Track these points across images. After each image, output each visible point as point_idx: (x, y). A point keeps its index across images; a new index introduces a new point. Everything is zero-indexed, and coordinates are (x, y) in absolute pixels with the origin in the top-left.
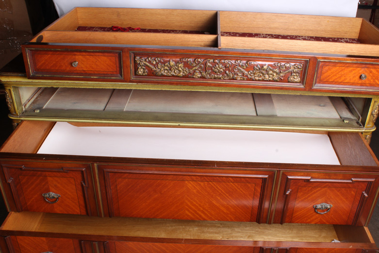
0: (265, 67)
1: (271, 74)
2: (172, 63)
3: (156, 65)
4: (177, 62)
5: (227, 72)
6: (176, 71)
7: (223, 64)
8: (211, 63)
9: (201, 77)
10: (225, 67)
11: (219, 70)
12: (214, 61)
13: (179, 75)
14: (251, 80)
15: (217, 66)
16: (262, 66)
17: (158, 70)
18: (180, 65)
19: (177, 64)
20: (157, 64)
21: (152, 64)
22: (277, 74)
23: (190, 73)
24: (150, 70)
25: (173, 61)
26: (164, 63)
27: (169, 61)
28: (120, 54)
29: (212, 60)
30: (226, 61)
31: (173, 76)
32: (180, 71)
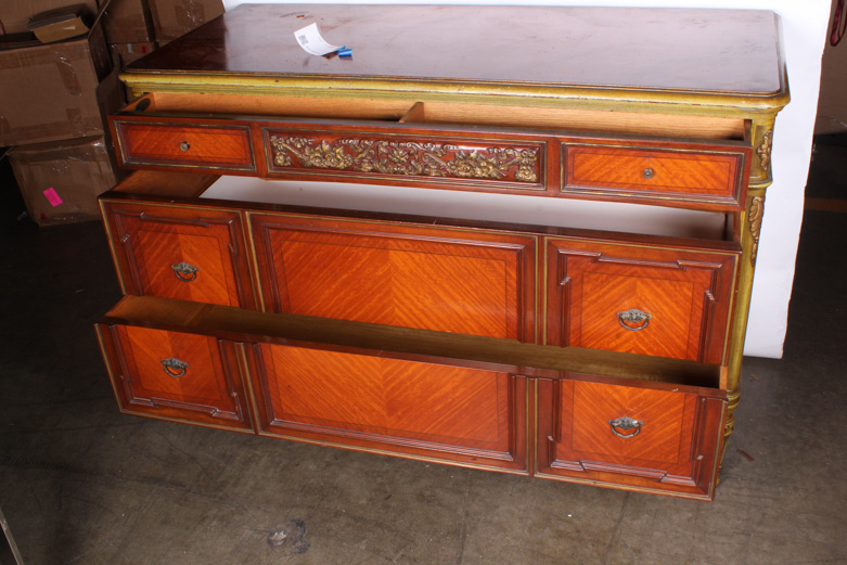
0: (473, 155)
1: (485, 167)
2: (326, 147)
3: (301, 150)
4: (333, 146)
5: (413, 162)
6: (332, 161)
7: (405, 149)
8: (386, 147)
9: (373, 171)
10: (409, 154)
11: (399, 160)
12: (389, 144)
13: (338, 166)
14: (453, 175)
15: (395, 152)
16: (468, 153)
17: (306, 158)
18: (337, 151)
19: (334, 149)
20: (303, 147)
21: (296, 148)
22: (494, 166)
23: (354, 163)
24: (294, 157)
25: (327, 143)
26: (313, 146)
27: (321, 144)
28: (248, 133)
29: (385, 143)
30: (409, 145)
31: (330, 168)
32: (339, 160)
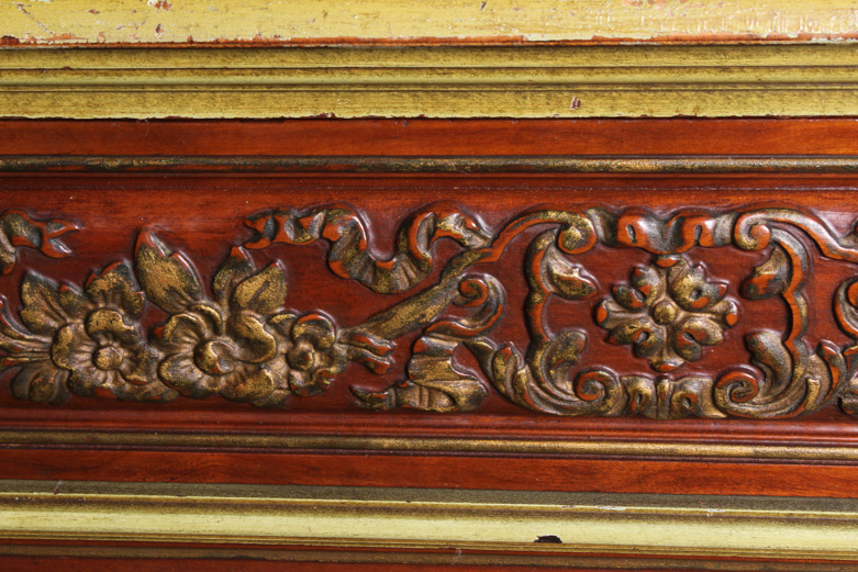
2: (167, 269)
4: (213, 259)
5: (770, 338)
6: (212, 352)
7: (721, 256)
8: (583, 254)
9: (479, 405)
10: (743, 290)
11: (674, 329)
12: (612, 226)
13: (249, 387)
15: (653, 280)
17: (28, 344)
18: (248, 289)
19: (224, 278)
23: (362, 366)
25: (174, 240)
26: (85, 264)
27: (133, 247)
31: (189, 396)
32: (256, 348)
